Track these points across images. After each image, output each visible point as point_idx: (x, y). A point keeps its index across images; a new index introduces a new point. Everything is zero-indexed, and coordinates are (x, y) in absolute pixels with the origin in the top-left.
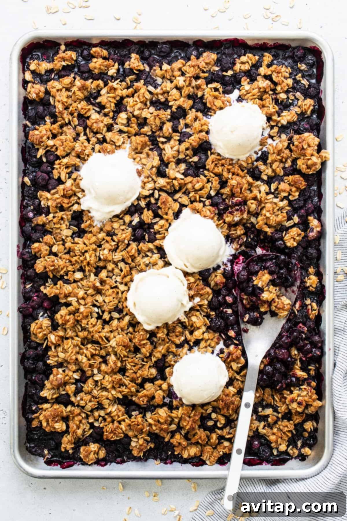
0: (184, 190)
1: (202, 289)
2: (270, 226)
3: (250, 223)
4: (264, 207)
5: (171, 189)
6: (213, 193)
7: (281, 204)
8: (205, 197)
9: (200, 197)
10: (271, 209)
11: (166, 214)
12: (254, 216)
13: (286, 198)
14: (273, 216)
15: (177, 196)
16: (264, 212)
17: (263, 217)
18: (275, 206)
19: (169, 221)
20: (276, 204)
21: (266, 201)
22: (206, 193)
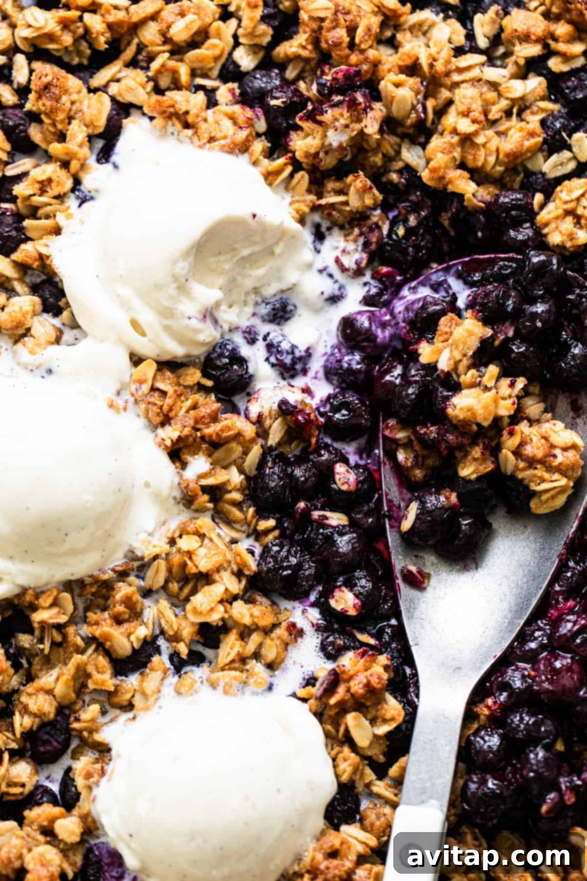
0: (129, 53)
1: (214, 418)
2: (478, 175)
3: (400, 172)
4: (450, 102)
5: (79, 53)
6: (245, 60)
7: (518, 88)
8: (215, 73)
9: (193, 74)
10: (477, 106)
11: (62, 137)
12: (413, 141)
13: (534, 66)
14: (490, 133)
15: (101, 77)
16: (451, 119)
17: (448, 138)
18: (492, 95)
19: (74, 165)
20: (494, 86)
21: (456, 77)
22: (216, 59)
